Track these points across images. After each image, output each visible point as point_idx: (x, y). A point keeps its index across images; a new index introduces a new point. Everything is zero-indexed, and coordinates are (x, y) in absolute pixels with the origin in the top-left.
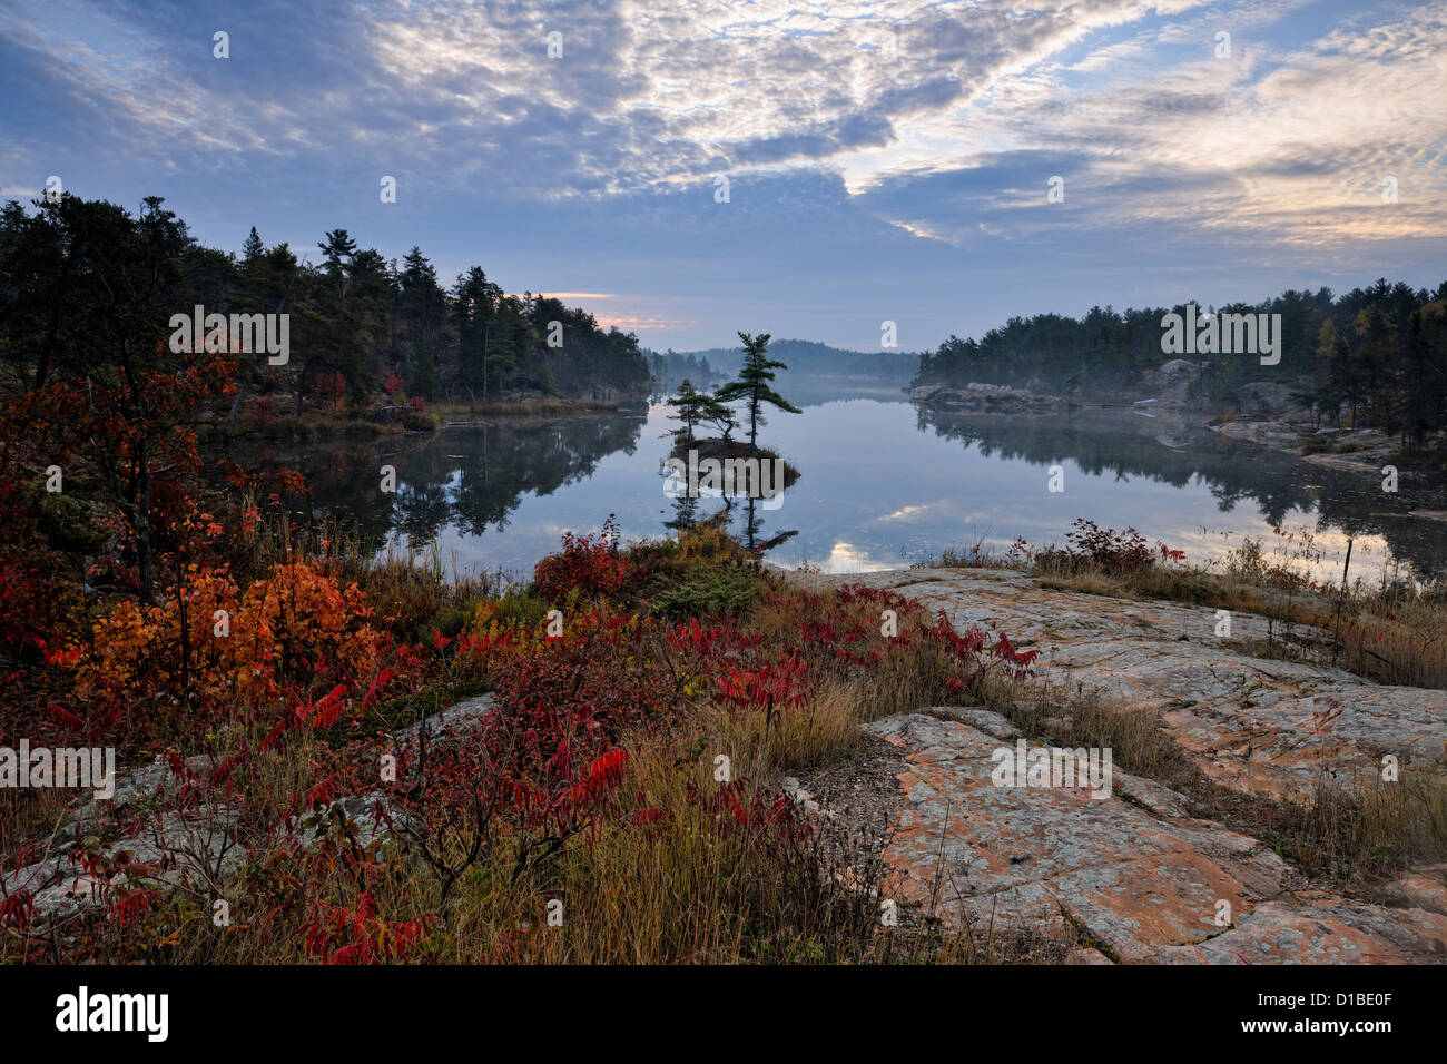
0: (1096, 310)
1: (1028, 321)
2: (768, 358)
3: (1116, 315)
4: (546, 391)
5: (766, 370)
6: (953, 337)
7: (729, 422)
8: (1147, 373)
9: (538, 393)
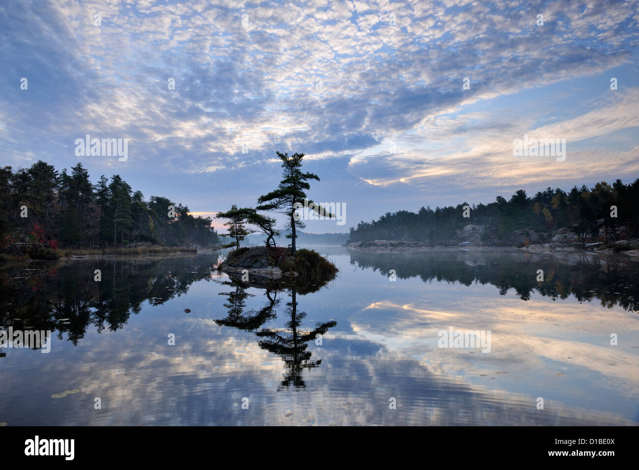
0: (423, 209)
1: (394, 214)
2: (303, 170)
3: (432, 211)
4: (154, 242)
5: (302, 181)
6: (362, 222)
7: (270, 230)
8: (458, 232)
9: (149, 243)
